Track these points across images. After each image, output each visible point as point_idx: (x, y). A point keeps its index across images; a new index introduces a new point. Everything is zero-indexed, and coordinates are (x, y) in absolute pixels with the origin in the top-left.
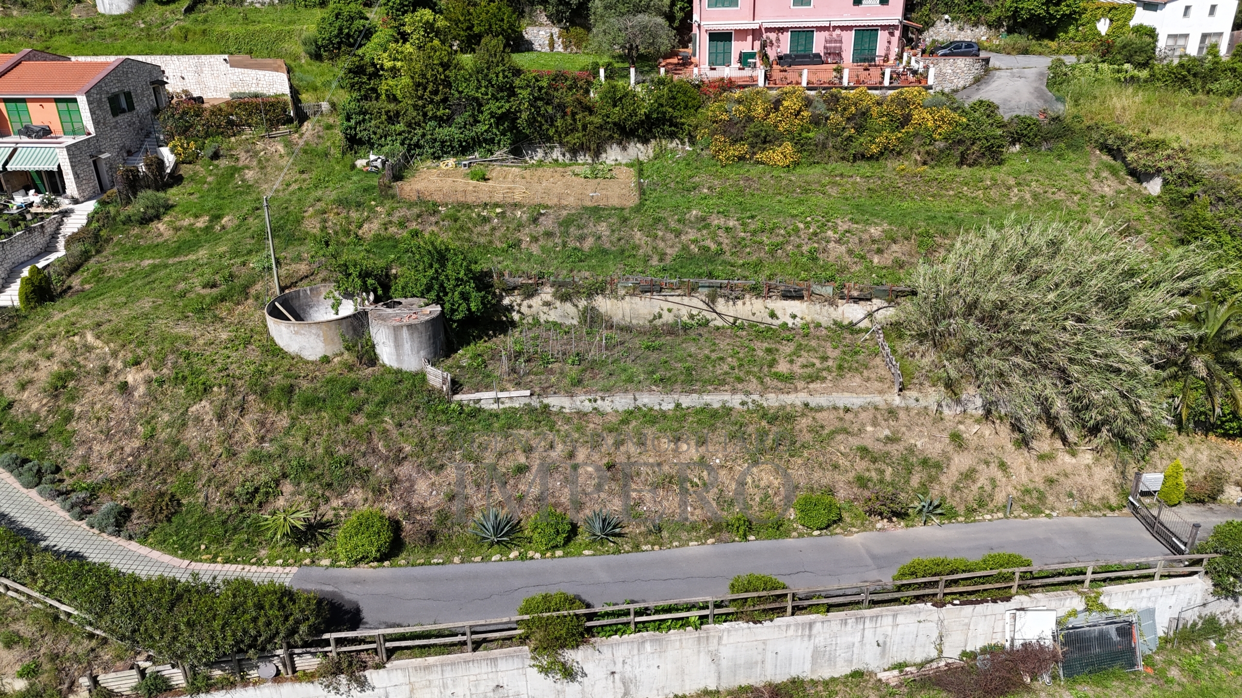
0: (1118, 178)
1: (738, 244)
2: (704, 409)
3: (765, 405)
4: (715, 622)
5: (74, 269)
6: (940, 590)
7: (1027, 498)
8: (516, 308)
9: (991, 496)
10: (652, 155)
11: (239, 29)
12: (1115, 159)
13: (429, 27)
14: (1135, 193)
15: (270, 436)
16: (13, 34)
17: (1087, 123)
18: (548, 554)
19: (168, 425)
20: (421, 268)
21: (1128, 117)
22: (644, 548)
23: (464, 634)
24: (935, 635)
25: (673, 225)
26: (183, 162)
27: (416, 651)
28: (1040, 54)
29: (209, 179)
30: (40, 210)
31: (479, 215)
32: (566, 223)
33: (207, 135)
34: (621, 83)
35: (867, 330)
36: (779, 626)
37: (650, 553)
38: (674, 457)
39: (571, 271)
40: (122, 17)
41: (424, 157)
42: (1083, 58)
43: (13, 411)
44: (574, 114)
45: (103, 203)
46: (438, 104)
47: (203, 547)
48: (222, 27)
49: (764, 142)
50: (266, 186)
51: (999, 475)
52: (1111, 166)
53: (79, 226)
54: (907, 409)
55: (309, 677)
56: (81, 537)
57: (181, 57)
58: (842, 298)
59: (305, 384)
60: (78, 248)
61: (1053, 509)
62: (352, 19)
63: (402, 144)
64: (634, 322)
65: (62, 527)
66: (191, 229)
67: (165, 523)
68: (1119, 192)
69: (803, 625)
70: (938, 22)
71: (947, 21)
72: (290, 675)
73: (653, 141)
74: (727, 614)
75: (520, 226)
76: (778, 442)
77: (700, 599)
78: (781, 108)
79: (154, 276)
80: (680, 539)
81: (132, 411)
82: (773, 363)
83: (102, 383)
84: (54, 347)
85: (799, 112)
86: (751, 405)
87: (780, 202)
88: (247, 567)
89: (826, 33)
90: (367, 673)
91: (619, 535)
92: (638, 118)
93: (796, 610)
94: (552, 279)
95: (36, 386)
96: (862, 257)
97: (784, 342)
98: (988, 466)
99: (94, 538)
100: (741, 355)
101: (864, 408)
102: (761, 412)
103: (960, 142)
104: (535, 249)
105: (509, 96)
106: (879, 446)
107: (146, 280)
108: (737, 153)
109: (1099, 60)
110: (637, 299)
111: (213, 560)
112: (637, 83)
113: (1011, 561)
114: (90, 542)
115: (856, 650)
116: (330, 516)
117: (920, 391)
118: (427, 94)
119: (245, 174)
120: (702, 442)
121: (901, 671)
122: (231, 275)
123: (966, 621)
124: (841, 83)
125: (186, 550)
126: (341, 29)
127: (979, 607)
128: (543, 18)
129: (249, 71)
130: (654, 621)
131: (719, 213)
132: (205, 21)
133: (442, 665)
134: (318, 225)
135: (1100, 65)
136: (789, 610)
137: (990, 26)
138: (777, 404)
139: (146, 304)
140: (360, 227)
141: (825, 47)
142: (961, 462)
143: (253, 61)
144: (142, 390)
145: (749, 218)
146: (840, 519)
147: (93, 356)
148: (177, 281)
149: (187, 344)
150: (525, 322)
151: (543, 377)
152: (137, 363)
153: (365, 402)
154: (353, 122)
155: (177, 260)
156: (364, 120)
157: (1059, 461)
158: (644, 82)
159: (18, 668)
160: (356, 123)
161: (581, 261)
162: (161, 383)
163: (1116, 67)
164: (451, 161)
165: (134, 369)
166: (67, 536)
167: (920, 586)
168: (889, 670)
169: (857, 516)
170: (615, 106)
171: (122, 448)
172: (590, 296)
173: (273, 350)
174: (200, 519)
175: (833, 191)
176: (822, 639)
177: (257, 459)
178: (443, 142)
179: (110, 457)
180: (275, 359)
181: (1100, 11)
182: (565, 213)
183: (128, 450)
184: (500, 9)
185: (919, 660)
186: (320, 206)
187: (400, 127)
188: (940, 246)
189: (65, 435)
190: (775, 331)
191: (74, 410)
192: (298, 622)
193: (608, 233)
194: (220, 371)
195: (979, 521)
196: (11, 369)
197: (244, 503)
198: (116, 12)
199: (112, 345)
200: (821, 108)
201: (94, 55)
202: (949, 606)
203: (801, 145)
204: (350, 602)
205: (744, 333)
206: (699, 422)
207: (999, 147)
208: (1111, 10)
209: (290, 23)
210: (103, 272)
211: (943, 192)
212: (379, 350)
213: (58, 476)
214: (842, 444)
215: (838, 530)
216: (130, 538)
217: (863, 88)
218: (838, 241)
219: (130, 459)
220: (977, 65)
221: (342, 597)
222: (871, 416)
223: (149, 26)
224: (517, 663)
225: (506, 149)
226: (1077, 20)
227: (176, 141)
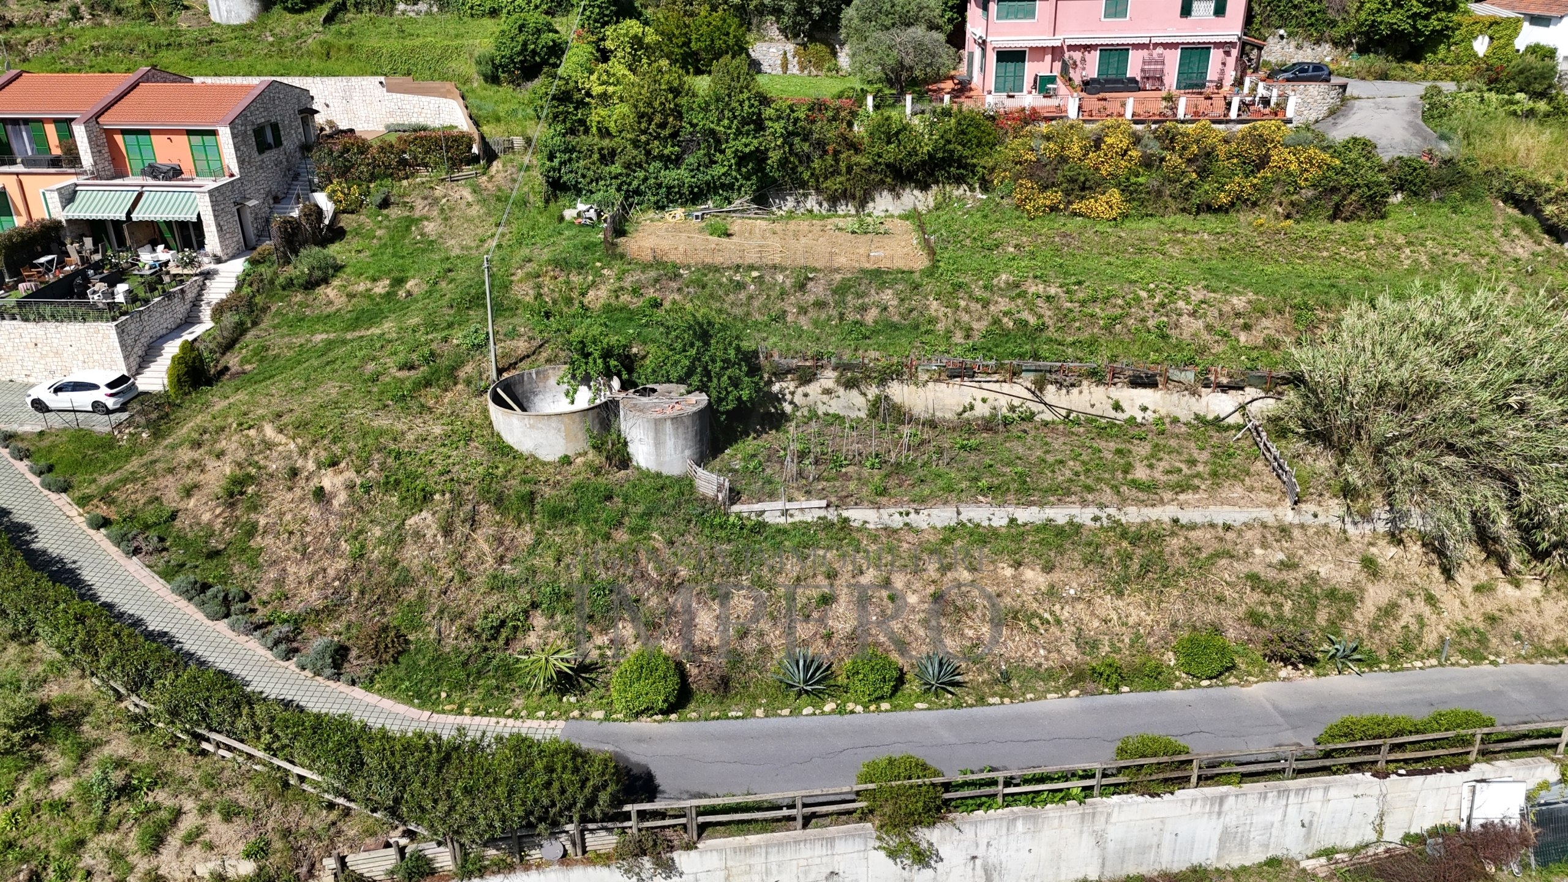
0: (1532, 237)
1: (1064, 317)
2: (1048, 525)
3: (1124, 521)
4: (1101, 795)
5: (229, 346)
6: (1382, 757)
7: (1465, 641)
8: (788, 397)
9: (1419, 638)
10: (932, 204)
11: (393, 44)
12: (1524, 212)
13: (637, 42)
14: (1556, 256)
15: (510, 555)
16: (109, 49)
17: (1483, 167)
18: (873, 707)
19: (381, 541)
20: (678, 345)
21: (1536, 159)
22: (991, 700)
23: (790, 807)
24: (1373, 813)
25: (978, 293)
26: (344, 212)
27: (734, 827)
28: (1403, 79)
29: (379, 233)
30: (179, 271)
31: (731, 280)
32: (841, 290)
33: (373, 178)
34: (894, 114)
35: (1239, 428)
36: (1183, 801)
37: (999, 709)
38: (1016, 586)
39: (856, 350)
40: (243, 28)
41: (644, 206)
42: (1465, 85)
43: (177, 523)
44: (836, 153)
45: (254, 262)
46: (665, 139)
47: (443, 695)
48: (373, 42)
49: (1083, 189)
50: (453, 242)
51: (1427, 611)
52: (1523, 222)
53: (228, 291)
54: (1302, 526)
55: (604, 859)
56: (291, 681)
57: (325, 79)
58: (1206, 386)
59: (547, 491)
60: (230, 319)
61: (1498, 655)
62: (539, 31)
63: (619, 190)
64: (939, 414)
65: (265, 669)
66: (368, 295)
67: (392, 665)
68: (1535, 255)
69: (1212, 800)
70: (1270, 39)
71: (1282, 37)
72: (580, 856)
73: (934, 187)
74: (1116, 785)
75: (783, 295)
76: (1145, 568)
77: (1079, 766)
78: (1103, 146)
79: (331, 355)
80: (1034, 690)
81: (332, 524)
82: (1127, 469)
83: (290, 489)
84: (224, 443)
85: (1126, 151)
86: (1105, 521)
87: (1110, 264)
88: (502, 721)
89: (1145, 52)
90: (675, 855)
91: (958, 684)
92: (918, 159)
93: (1203, 780)
94: (833, 360)
95: (206, 491)
96: (1225, 335)
97: (1136, 442)
98: (1412, 600)
99: (308, 682)
100: (1084, 457)
101: (1248, 526)
102: (1118, 530)
103: (1334, 190)
104: (804, 322)
105: (756, 131)
106: (1272, 574)
107: (325, 359)
108: (1048, 202)
109: (1485, 88)
110: (943, 386)
111: (460, 712)
112: (914, 114)
113: (1471, 719)
114: (304, 688)
115: (1274, 832)
116: (594, 655)
117: (1319, 504)
118: (653, 126)
119: (424, 227)
120: (1048, 568)
121: (1329, 860)
122: (432, 354)
123: (1414, 795)
124: (1175, 115)
125: (422, 698)
126: (525, 44)
127: (1431, 778)
128: (774, 32)
129: (409, 97)
130: (1026, 793)
131: (1036, 277)
132: (350, 34)
133: (767, 846)
134: (531, 292)
135: (1486, 95)
136: (1194, 779)
137: (1336, 44)
138: (1139, 520)
139: (331, 389)
140: (583, 295)
141: (1143, 70)
142: (1377, 594)
143: (416, 84)
144: (342, 497)
145: (1075, 284)
146: (1234, 667)
147: (275, 454)
148: (365, 360)
149: (395, 440)
150: (799, 414)
151: (837, 484)
152: (334, 463)
153: (625, 513)
154: (556, 162)
155: (357, 334)
156: (570, 160)
157: (1499, 594)
158: (923, 112)
159: (241, 847)
160: (561, 164)
161: (865, 337)
162: (367, 489)
163: (1506, 96)
164: (679, 212)
165: (330, 471)
166: (274, 680)
167: (1359, 751)
168: (1313, 857)
169: (1253, 663)
170: (889, 142)
171: (325, 570)
172: (883, 382)
173: (501, 449)
174: (434, 660)
175: (1175, 251)
176: (1234, 817)
177: (498, 584)
178: (669, 188)
179: (311, 581)
180: (505, 459)
181: (1478, 27)
182: (838, 277)
183: (331, 572)
184: (724, 20)
185: (1352, 845)
186: (530, 267)
187: (616, 168)
188: (1322, 321)
189: (250, 553)
190: (1120, 427)
191: (257, 522)
192: (596, 789)
193: (895, 303)
194: (442, 474)
195: (1408, 669)
196: (171, 471)
197: (488, 640)
198: (235, 21)
199: (299, 441)
200: (1155, 148)
201: (216, 75)
202: (1393, 777)
203: (1129, 191)
204: (638, 765)
205: (1082, 430)
206: (1041, 542)
207: (1383, 196)
208: (1491, 25)
209: (457, 36)
210: (266, 349)
211: (1315, 253)
212: (631, 449)
213: (248, 604)
214: (1226, 572)
215: (1232, 680)
216: (353, 683)
217: (1205, 122)
218: (1193, 314)
219: (337, 583)
220: (1333, 93)
221: (627, 760)
222: (1259, 536)
223: (280, 40)
224: (859, 844)
225: (748, 197)
226: (1448, 37)
227: (335, 184)
